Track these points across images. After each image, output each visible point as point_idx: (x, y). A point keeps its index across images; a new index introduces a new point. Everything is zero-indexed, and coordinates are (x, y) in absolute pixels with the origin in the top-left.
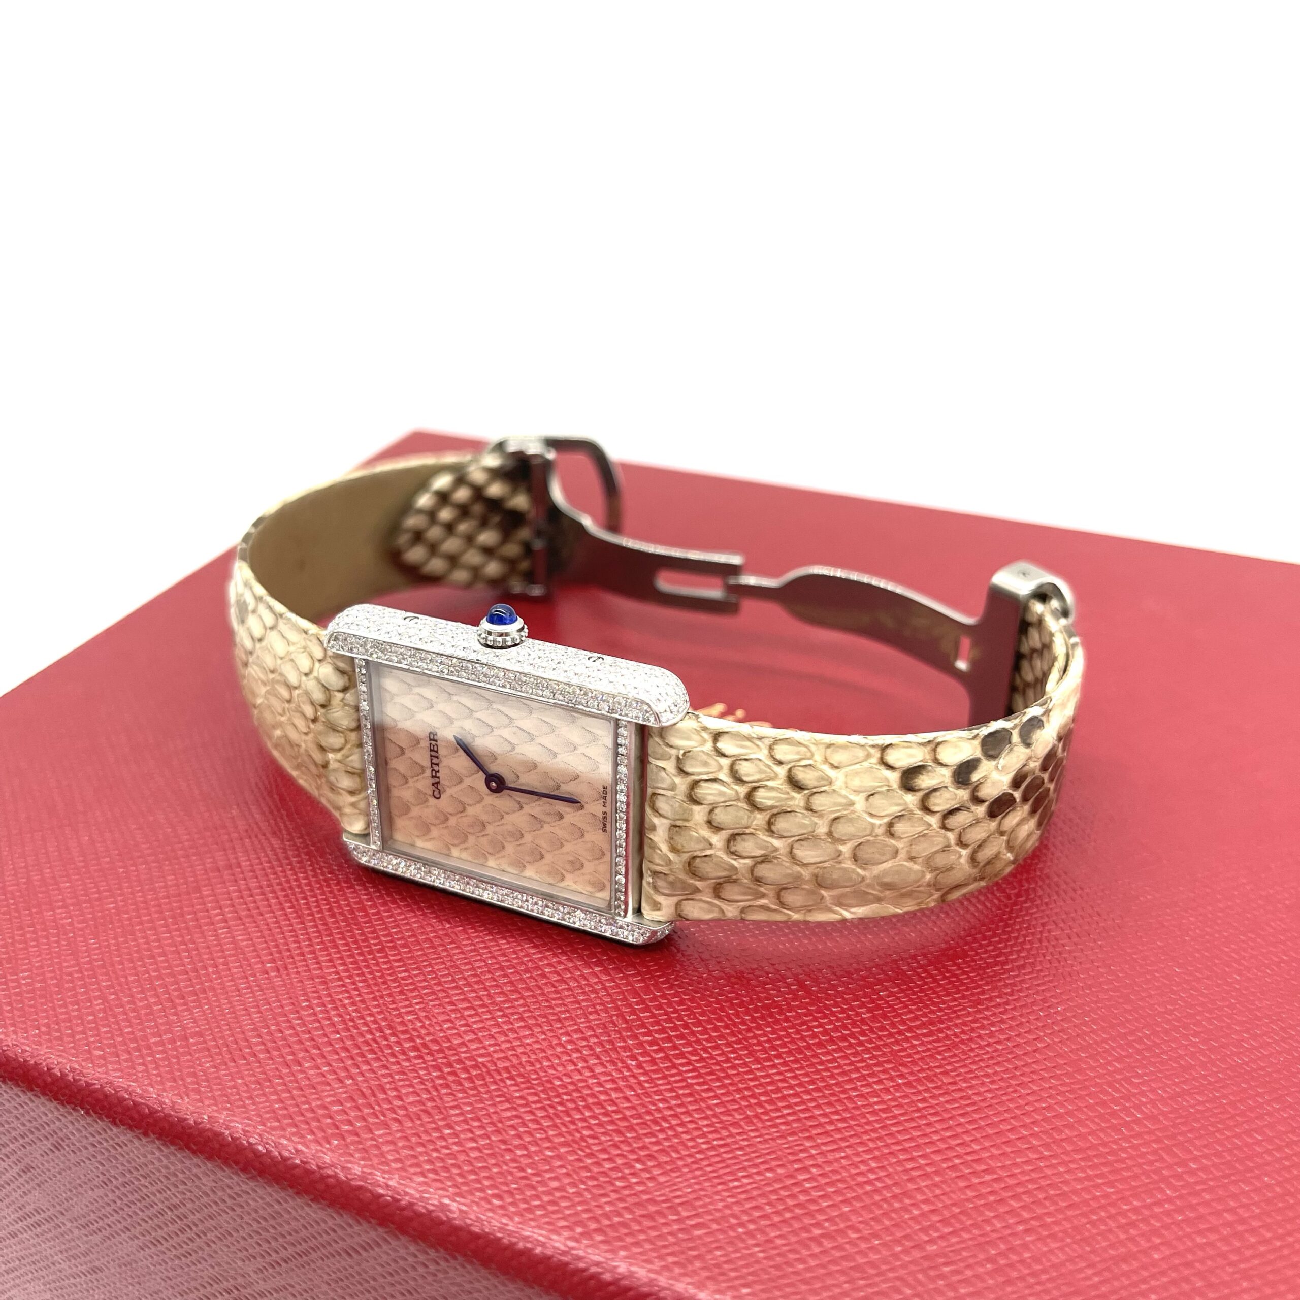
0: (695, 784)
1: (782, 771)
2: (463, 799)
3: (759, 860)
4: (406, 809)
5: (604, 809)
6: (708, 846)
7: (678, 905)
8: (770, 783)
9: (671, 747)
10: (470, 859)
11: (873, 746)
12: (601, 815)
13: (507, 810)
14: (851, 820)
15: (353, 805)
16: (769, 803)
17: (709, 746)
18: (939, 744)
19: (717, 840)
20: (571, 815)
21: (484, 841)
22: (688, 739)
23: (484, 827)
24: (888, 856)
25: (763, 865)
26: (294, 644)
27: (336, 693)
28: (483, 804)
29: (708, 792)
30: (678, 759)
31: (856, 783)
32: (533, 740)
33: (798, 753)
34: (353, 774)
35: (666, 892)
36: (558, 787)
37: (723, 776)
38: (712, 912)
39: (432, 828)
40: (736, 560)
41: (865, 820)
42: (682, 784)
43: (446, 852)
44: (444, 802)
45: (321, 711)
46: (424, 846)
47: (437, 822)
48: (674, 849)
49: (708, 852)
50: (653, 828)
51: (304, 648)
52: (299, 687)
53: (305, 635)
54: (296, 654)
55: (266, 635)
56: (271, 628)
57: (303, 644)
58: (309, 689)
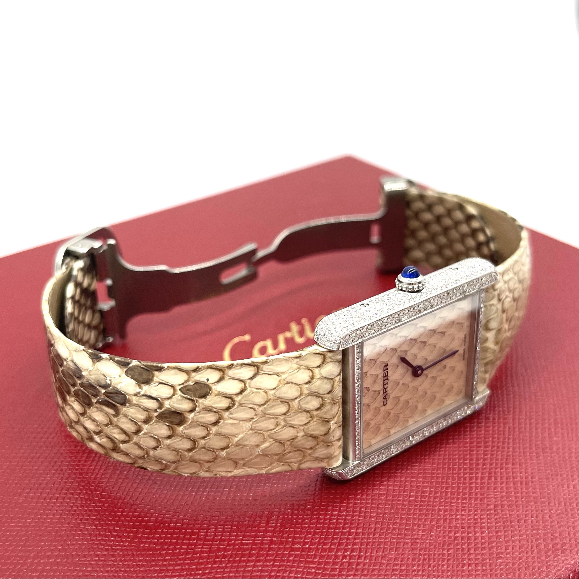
0: (503, 303)
1: (516, 278)
2: (398, 395)
4: (368, 425)
5: (464, 347)
6: (505, 332)
8: (515, 286)
9: (496, 290)
12: (463, 352)
13: (420, 384)
15: (340, 447)
16: (516, 296)
17: (502, 282)
19: (507, 327)
20: (450, 362)
21: (407, 412)
23: (408, 403)
26: (284, 373)
27: (336, 378)
28: (409, 389)
29: (506, 304)
30: (498, 294)
34: (341, 426)
35: (490, 369)
36: (445, 351)
37: (507, 293)
39: (381, 426)
42: (500, 306)
44: (389, 405)
45: (327, 398)
46: (375, 442)
47: (384, 420)
48: (497, 343)
49: (505, 336)
50: (486, 340)
51: (299, 368)
52: (301, 394)
53: (296, 360)
54: (290, 377)
55: (247, 385)
56: (252, 378)
57: (295, 366)
58: (314, 389)
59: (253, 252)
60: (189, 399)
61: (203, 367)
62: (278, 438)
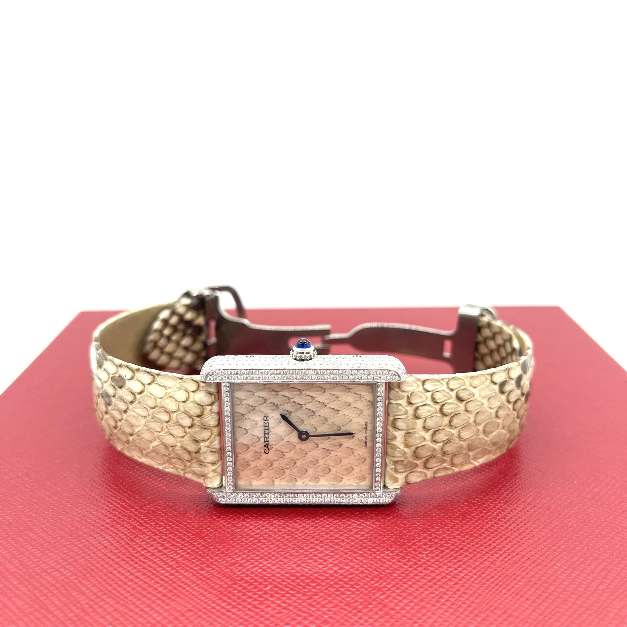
0: (417, 408)
1: (453, 394)
2: (282, 450)
3: (445, 442)
4: (247, 464)
5: (366, 435)
6: (423, 440)
7: (406, 477)
8: (449, 401)
9: (404, 392)
10: (286, 483)
11: (488, 374)
12: (364, 438)
13: (309, 449)
14: (483, 412)
15: (214, 471)
16: (450, 411)
17: (421, 388)
18: (509, 369)
19: (428, 436)
20: (346, 442)
21: (295, 471)
22: (412, 386)
23: (295, 462)
24: (496, 428)
25: (448, 444)
26: (170, 388)
27: (207, 407)
28: (295, 449)
29: (423, 411)
30: (408, 397)
31: (483, 393)
32: (325, 406)
33: (459, 383)
34: (215, 452)
35: (402, 471)
36: (340, 428)
37: (429, 402)
38: (422, 476)
39: (263, 471)
40: (326, 327)
41: (488, 411)
42: (410, 410)
43: (272, 483)
44: (272, 455)
45: (197, 420)
46: (257, 483)
47: (266, 467)
48: (407, 446)
49: (423, 443)
50: (395, 438)
51: (180, 388)
52: (178, 410)
53: (179, 381)
54: (173, 393)
55: (146, 389)
56: (149, 384)
57: (179, 385)
58: (187, 409)
59: (327, 332)
60: (114, 386)
61: (124, 365)
62: (163, 441)
